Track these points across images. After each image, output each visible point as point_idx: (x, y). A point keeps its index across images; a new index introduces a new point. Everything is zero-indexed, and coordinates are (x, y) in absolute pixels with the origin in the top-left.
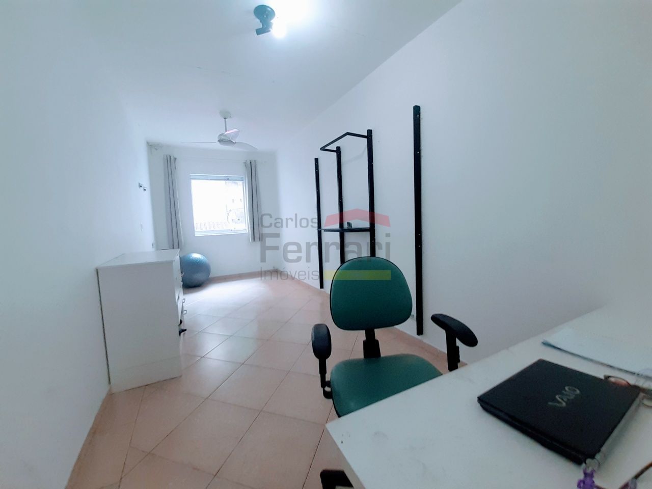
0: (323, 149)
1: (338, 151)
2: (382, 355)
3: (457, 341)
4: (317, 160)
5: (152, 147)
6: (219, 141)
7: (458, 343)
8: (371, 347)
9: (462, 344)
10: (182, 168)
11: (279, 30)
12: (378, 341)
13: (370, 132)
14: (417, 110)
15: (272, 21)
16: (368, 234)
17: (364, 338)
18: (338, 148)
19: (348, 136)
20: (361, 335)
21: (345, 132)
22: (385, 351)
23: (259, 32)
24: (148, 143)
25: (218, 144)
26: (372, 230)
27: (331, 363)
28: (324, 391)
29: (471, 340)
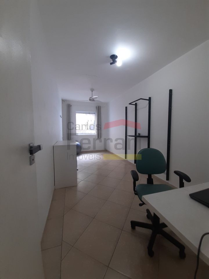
0: (130, 104)
1: (136, 105)
2: (154, 184)
3: (184, 180)
4: (126, 108)
5: (63, 101)
6: (90, 100)
7: (184, 181)
8: (150, 181)
9: (185, 181)
10: (73, 109)
11: (119, 63)
12: (153, 179)
13: (150, 98)
14: (171, 91)
15: (116, 60)
16: (147, 139)
17: (148, 177)
18: (136, 104)
19: (141, 100)
20: (146, 176)
21: (140, 98)
22: (155, 183)
23: (111, 64)
24: (62, 100)
25: (89, 101)
26: (149, 137)
27: (137, 183)
28: (135, 193)
29: (189, 180)
